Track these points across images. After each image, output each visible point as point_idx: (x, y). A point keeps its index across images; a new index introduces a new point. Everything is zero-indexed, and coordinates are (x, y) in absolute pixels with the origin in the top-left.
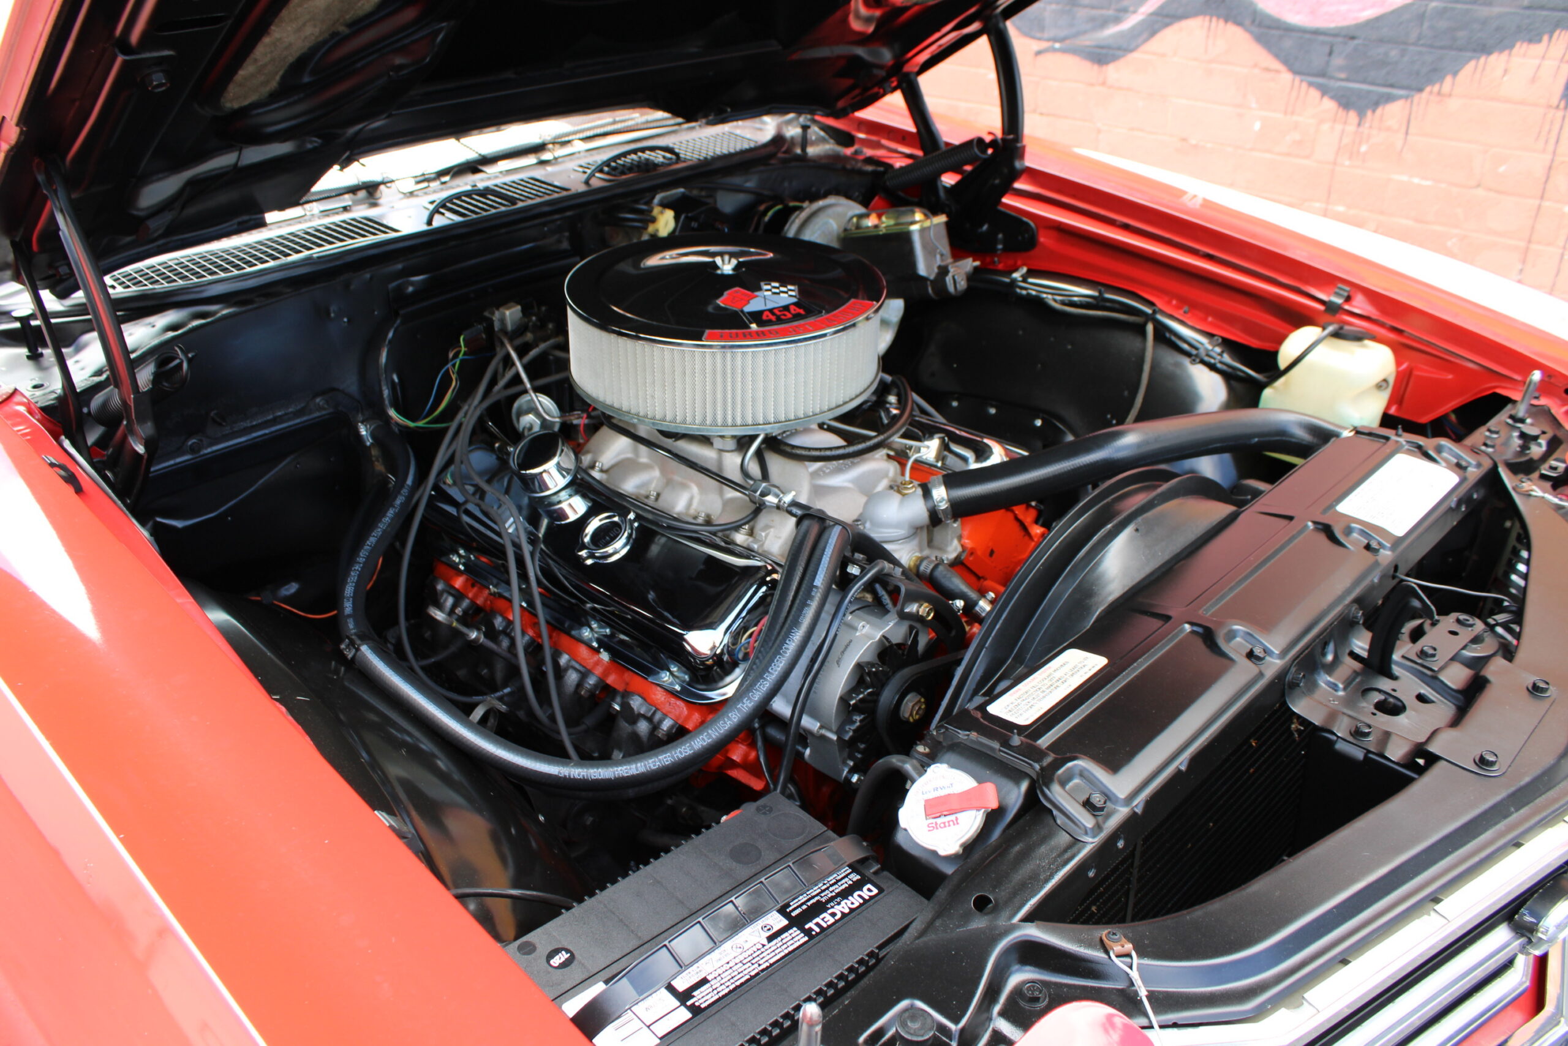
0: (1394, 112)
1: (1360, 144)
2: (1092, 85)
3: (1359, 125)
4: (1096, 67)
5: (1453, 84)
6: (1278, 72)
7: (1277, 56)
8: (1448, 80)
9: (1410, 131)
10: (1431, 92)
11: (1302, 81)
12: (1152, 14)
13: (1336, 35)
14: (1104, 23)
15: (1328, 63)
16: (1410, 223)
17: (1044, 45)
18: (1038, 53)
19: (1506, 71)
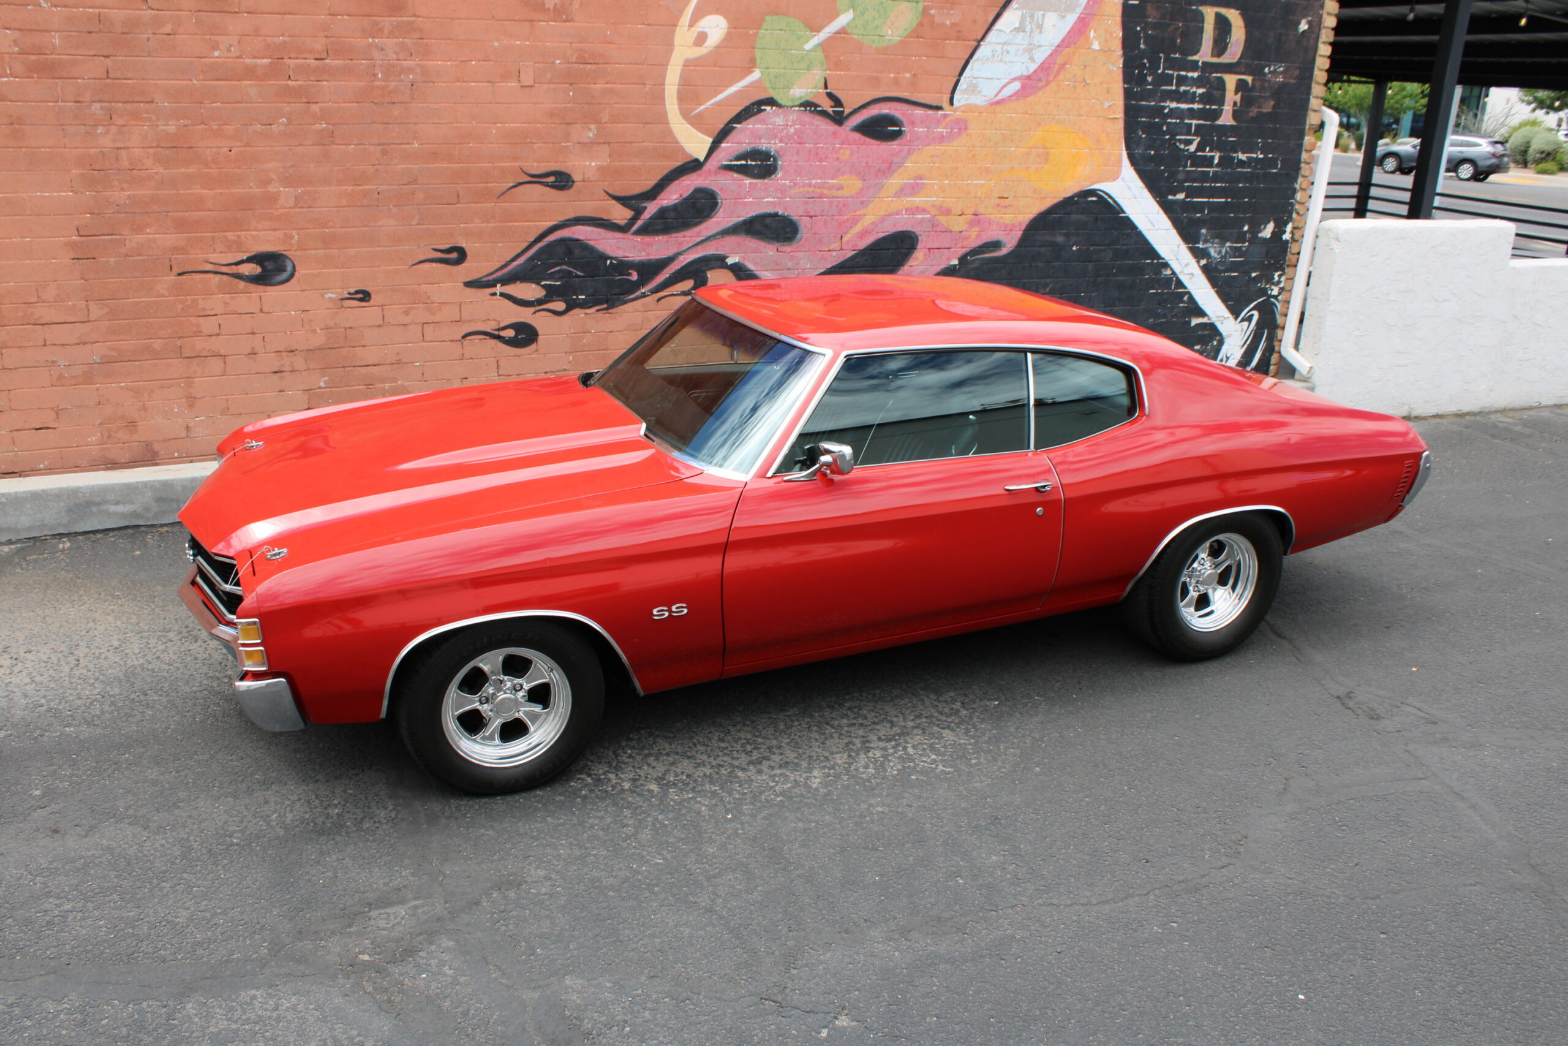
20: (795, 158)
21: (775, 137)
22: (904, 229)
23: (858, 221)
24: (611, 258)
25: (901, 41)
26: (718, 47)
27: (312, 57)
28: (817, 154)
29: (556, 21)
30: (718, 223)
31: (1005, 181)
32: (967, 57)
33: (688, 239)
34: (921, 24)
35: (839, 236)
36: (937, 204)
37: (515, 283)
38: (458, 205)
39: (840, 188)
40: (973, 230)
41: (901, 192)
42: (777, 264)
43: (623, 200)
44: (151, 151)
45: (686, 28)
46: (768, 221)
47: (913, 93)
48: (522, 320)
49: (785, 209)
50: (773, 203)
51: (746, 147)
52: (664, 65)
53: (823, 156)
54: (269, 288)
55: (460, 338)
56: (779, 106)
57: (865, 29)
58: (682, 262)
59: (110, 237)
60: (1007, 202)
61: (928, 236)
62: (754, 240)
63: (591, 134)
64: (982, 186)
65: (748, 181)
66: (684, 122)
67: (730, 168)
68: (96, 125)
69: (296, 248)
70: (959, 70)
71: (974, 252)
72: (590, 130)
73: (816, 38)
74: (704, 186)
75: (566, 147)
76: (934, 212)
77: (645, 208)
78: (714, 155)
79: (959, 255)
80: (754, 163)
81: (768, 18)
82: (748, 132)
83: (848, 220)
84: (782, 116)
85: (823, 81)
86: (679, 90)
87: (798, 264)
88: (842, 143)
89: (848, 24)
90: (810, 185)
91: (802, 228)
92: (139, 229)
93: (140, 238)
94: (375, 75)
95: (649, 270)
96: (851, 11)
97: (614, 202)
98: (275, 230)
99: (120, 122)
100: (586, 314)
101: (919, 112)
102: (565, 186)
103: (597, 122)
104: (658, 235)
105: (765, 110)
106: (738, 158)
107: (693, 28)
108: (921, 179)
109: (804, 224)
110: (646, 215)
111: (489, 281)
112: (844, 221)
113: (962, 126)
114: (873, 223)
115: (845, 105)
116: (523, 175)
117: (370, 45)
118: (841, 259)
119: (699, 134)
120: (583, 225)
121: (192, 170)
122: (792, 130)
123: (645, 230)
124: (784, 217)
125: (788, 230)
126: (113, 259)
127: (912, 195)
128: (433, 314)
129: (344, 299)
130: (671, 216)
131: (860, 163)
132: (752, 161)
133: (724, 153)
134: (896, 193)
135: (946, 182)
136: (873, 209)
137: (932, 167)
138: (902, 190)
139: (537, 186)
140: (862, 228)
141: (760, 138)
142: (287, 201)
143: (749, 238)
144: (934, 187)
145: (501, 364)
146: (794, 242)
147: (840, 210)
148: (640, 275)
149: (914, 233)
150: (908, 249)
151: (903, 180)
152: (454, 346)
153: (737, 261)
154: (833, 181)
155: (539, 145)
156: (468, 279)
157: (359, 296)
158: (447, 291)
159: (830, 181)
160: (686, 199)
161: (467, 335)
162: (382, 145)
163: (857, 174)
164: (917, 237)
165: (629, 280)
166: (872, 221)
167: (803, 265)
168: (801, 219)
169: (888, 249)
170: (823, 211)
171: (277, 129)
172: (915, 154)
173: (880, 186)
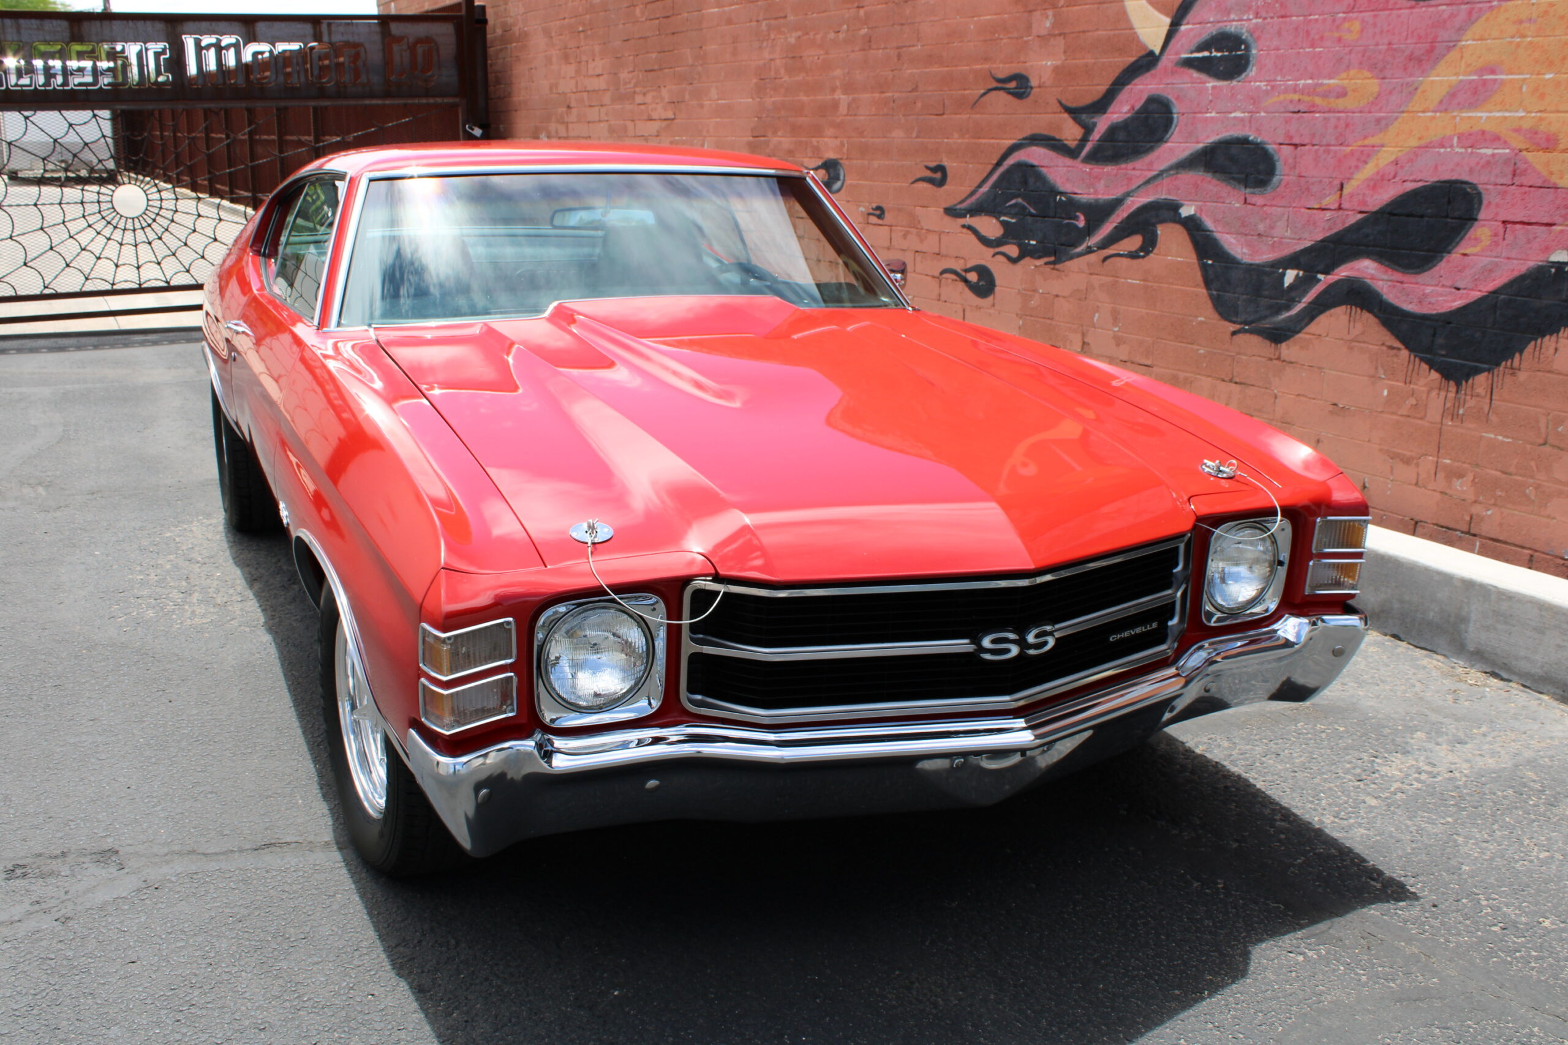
0: (1481, 380)
1: (1459, 408)
2: (1271, 359)
3: (1457, 392)
4: (1273, 345)
5: (1521, 359)
6: (1399, 349)
7: (1397, 337)
8: (1517, 355)
9: (1494, 397)
10: (1506, 367)
11: (1415, 356)
12: (1310, 303)
13: (1437, 321)
14: (1279, 310)
15: (1433, 341)
16: (1498, 474)
17: (1238, 327)
18: (1234, 333)
19: (1556, 349)
20: (1275, 43)
21: (1250, 8)
22: (1454, 177)
23: (1369, 156)
24: (1061, 193)
28: (1308, 33)
30: (1171, 149)
33: (1137, 173)
35: (1337, 182)
36: (1526, 125)
37: (980, 215)
38: (945, 116)
39: (1342, 93)
41: (1452, 100)
42: (1243, 225)
43: (1074, 112)
44: (784, 61)
46: (1234, 150)
48: (983, 263)
49: (1258, 130)
50: (1242, 120)
51: (1211, 30)
53: (1317, 37)
55: (937, 274)
59: (762, 139)
61: (1504, 194)
62: (1215, 182)
63: (1048, 24)
65: (1211, 83)
67: (1189, 63)
68: (763, 41)
69: (845, 157)
72: (1047, 17)
74: (1158, 93)
75: (1026, 42)
77: (1095, 125)
78: (1173, 42)
80: (1219, 54)
83: (1352, 153)
87: (1272, 228)
88: (1350, 10)
90: (1295, 90)
91: (1280, 166)
92: (775, 133)
93: (775, 140)
95: (1098, 212)
97: (1066, 115)
98: (836, 137)
99: (772, 37)
100: (1036, 266)
102: (1024, 93)
103: (1054, 6)
104: (1107, 165)
108: (1493, 72)
109: (1283, 156)
110: (1096, 136)
111: (961, 209)
112: (1345, 156)
114: (1396, 163)
116: (992, 80)
118: (1339, 227)
119: (1156, 13)
120: (1036, 145)
121: (800, 78)
123: (1095, 157)
124: (1257, 144)
125: (1261, 167)
127: (1473, 105)
128: (922, 241)
129: (869, 214)
130: (1120, 138)
131: (1377, 44)
132: (1217, 50)
133: (1184, 40)
134: (1441, 102)
135: (1548, 76)
136: (1398, 135)
137: (1518, 45)
138: (1452, 95)
139: (1002, 94)
140: (1375, 170)
141: (1229, 13)
142: (843, 109)
143: (1209, 176)
144: (1521, 88)
145: (966, 313)
146: (1269, 188)
147: (1341, 134)
148: (1087, 221)
149: (1474, 186)
150: (1460, 218)
151: (1457, 74)
152: (934, 283)
153: (1192, 212)
154: (1332, 81)
155: (1005, 41)
156: (947, 205)
157: (878, 212)
158: (932, 217)
159: (1326, 81)
160: (1139, 112)
161: (943, 272)
162: (898, 48)
163: (1372, 67)
164: (1479, 194)
165: (1076, 227)
166: (1393, 158)
167: (1281, 230)
168: (1279, 150)
169: (1422, 216)
170: (1313, 135)
171: (841, 36)
172: (1483, 19)
173: (1411, 89)
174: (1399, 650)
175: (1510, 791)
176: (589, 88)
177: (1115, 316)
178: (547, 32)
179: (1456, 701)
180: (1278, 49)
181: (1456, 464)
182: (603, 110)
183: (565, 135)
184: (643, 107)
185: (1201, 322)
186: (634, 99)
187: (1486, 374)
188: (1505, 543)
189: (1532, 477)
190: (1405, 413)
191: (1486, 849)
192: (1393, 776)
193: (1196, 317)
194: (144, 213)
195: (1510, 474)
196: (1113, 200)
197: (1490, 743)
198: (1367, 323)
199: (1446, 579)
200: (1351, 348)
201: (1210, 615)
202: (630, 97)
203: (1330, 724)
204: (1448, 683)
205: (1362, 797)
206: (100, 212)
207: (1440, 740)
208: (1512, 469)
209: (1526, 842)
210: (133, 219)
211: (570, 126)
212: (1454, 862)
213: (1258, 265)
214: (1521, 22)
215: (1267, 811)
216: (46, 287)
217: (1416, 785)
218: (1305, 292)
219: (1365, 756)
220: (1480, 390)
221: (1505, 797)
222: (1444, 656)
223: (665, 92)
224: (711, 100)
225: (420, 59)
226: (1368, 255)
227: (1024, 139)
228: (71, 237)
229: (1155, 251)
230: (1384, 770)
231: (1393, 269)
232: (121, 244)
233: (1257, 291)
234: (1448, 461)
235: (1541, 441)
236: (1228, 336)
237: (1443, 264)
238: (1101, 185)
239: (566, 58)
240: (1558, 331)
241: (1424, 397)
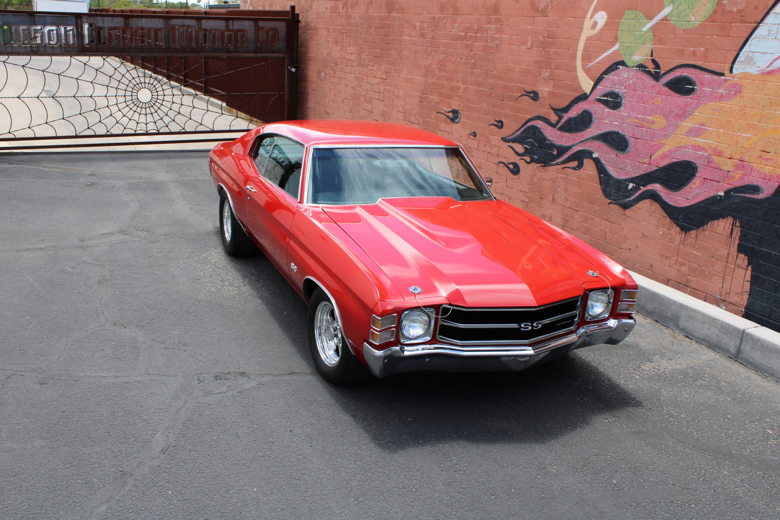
0: (693, 232)
1: (685, 241)
2: (622, 215)
3: (685, 236)
4: (623, 210)
5: (707, 227)
6: (667, 218)
7: (666, 213)
8: (705, 225)
9: (697, 239)
10: (702, 229)
11: (672, 221)
12: (637, 196)
13: (680, 209)
14: (626, 197)
15: (678, 217)
16: (697, 266)
17: (611, 201)
18: (609, 203)
19: (718, 225)
20: (631, 100)
21: (623, 85)
22: (689, 160)
23: (661, 147)
24: (549, 140)
25: (700, 25)
26: (601, 30)
27: (474, 32)
28: (643, 98)
29: (542, 17)
30: (591, 131)
31: (768, 138)
32: (747, 36)
33: (578, 138)
34: (715, 12)
35: (649, 154)
36: (713, 146)
37: (516, 143)
38: (504, 102)
39: (653, 123)
40: (738, 172)
41: (690, 132)
42: (615, 164)
43: (555, 110)
44: (437, 65)
45: (589, 19)
46: (614, 136)
47: (704, 62)
48: (516, 161)
49: (623, 130)
50: (617, 125)
51: (608, 90)
52: (578, 40)
53: (646, 101)
54: (454, 124)
55: (497, 163)
56: (626, 66)
57: (679, 17)
58: (574, 150)
59: (426, 95)
60: (768, 156)
61: (705, 169)
62: (606, 146)
63: (547, 74)
64: (749, 139)
65: (607, 110)
66: (583, 71)
67: (599, 101)
68: (429, 55)
69: (461, 110)
70: (740, 46)
71: (737, 190)
72: (547, 72)
73: (650, 23)
74: (587, 109)
75: (538, 79)
76: (710, 152)
77: (563, 117)
78: (594, 92)
79: (725, 190)
80: (611, 100)
81: (626, 12)
82: (610, 81)
83: (655, 145)
84: (627, 72)
85: (650, 51)
86: (582, 53)
87: (626, 167)
88: (658, 93)
89: (669, 14)
91: (630, 145)
92: (431, 94)
93: (431, 97)
94: (488, 40)
95: (562, 150)
96: (672, 5)
97: (552, 111)
98: (458, 101)
99: (433, 54)
100: (537, 167)
101: (707, 76)
102: (536, 99)
103: (550, 68)
104: (566, 133)
105: (619, 68)
106: (604, 96)
107: (592, 19)
108: (704, 125)
109: (631, 141)
110: (563, 121)
111: (508, 139)
112: (653, 145)
113: (737, 90)
114: (670, 151)
115: (661, 68)
116: (523, 91)
117: (488, 28)
118: (649, 171)
119: (589, 79)
120: (540, 120)
121: (444, 74)
122: (631, 82)
123: (562, 129)
124: (622, 135)
125: (623, 144)
126: (426, 103)
127: (697, 136)
128: (491, 149)
129: (470, 134)
130: (572, 124)
131: (666, 108)
132: (610, 98)
133: (598, 92)
134: (686, 133)
135: (721, 131)
136: (671, 141)
137: (712, 118)
138: (690, 131)
139: (527, 97)
140: (663, 153)
141: (615, 85)
142: (461, 90)
143: (604, 144)
144: (712, 133)
145: (508, 180)
146: (625, 152)
147: (652, 138)
148: (557, 152)
149: (695, 164)
150: (690, 175)
151: (692, 124)
152: (495, 166)
153: (597, 156)
154: (650, 118)
155: (530, 77)
156: (503, 137)
157: (474, 134)
158: (496, 140)
159: (648, 117)
160: (579, 115)
161: (499, 162)
162: (486, 71)
163: (664, 115)
164: (697, 167)
165: (553, 154)
166: (669, 149)
167: (628, 168)
168: (630, 139)
169: (677, 172)
170: (642, 136)
171: (463, 61)
172: (701, 107)
173: (677, 126)
174: (657, 326)
175: (682, 376)
176: (346, 58)
177: (566, 190)
178: (327, 30)
179: (672, 345)
180: (632, 102)
181: (683, 261)
182: (353, 69)
183: (334, 76)
184: (372, 71)
185: (598, 197)
186: (368, 67)
187: (695, 231)
188: (698, 290)
189: (707, 268)
190: (667, 240)
191: (670, 393)
192: (646, 369)
193: (596, 195)
194: (150, 101)
195: (700, 266)
196: (568, 146)
197: (680, 360)
198: (656, 206)
199: (674, 303)
200: (650, 215)
201: (587, 318)
202: (366, 66)
203: (628, 351)
204: (671, 339)
205: (634, 375)
206: (132, 100)
207: (664, 358)
208: (701, 265)
209: (683, 392)
210: (146, 103)
211: (336, 72)
212: (659, 397)
213: (620, 180)
214: (714, 110)
215: (603, 378)
216: (107, 132)
217: (653, 373)
218: (636, 192)
219: (638, 362)
220: (693, 236)
221: (680, 378)
222: (672, 329)
223: (382, 67)
224: (403, 75)
225: (270, 37)
226: (658, 182)
227: (535, 117)
228: (119, 110)
229: (583, 168)
230: (643, 367)
231: (667, 189)
232: (140, 114)
233: (619, 189)
234: (680, 260)
235: (711, 256)
236: (607, 204)
237: (683, 190)
238: (564, 140)
239: (336, 43)
240: (719, 219)
241: (674, 235)
